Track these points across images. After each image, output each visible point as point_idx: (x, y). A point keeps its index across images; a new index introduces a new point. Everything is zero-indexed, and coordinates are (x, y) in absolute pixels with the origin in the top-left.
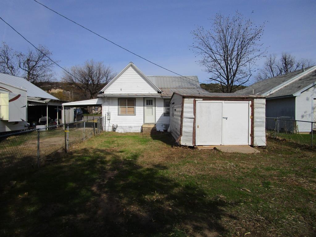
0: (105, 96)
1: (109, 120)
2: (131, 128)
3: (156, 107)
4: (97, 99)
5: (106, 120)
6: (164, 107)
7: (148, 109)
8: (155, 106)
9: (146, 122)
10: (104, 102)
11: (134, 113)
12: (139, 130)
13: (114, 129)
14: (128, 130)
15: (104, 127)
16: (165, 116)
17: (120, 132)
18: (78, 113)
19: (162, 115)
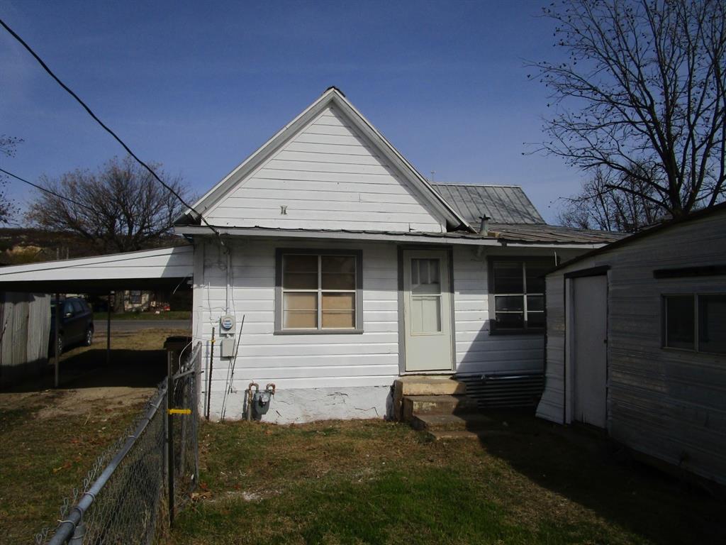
0: (220, 232)
1: (229, 358)
2: (338, 399)
3: (457, 294)
4: (170, 250)
5: (216, 360)
6: (490, 292)
7: (420, 305)
8: (452, 291)
9: (410, 366)
10: (205, 267)
11: (355, 323)
12: (377, 407)
13: (256, 406)
14: (327, 411)
15: (202, 398)
16: (494, 338)
17: (283, 421)
18: (73, 315)
19: (481, 331)
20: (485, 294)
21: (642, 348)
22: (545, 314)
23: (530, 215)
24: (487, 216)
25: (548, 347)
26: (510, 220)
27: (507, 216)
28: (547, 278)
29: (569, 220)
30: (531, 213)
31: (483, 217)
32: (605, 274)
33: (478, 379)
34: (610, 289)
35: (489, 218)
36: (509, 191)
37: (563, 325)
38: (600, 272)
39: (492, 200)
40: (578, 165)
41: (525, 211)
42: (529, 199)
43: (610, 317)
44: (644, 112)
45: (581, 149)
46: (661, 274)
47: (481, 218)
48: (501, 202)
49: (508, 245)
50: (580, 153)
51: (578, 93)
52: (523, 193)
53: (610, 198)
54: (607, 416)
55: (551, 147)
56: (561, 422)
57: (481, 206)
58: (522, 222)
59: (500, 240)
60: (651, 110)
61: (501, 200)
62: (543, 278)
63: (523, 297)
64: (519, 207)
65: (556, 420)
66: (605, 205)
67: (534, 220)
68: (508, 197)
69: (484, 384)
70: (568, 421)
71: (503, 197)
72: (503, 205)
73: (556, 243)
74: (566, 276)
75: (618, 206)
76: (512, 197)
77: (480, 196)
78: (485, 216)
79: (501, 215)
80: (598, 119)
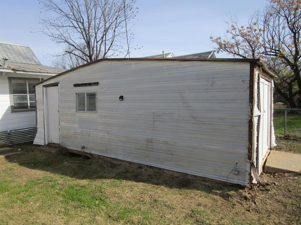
16: (13, 114)
19: (6, 111)
20: (8, 94)
21: (70, 113)
22: (36, 102)
23: (34, 60)
24: (7, 58)
25: (37, 116)
26: (24, 62)
27: (23, 60)
28: (36, 87)
29: (58, 64)
30: (34, 59)
31: (4, 59)
32: (57, 85)
33: (6, 132)
34: (60, 91)
35: (8, 59)
36: (24, 49)
37: (43, 106)
38: (56, 85)
39: (15, 52)
40: (55, 41)
41: (32, 58)
42: (34, 53)
43: (60, 102)
44: (80, 24)
45: (57, 34)
46: (76, 85)
47: (3, 59)
48: (19, 53)
49: (17, 72)
50: (57, 36)
51: (54, 10)
52: (31, 50)
53: (74, 57)
54: (60, 139)
55: (43, 31)
56: (43, 144)
57: (9, 54)
58: (30, 63)
59: (13, 70)
60: (83, 23)
61: (19, 52)
62: (34, 86)
63: (27, 95)
64: (29, 56)
65: (41, 144)
66: (72, 59)
67: (36, 63)
68: (23, 51)
69: (9, 134)
70: (46, 144)
71: (21, 51)
72: (21, 55)
73: (40, 72)
74: (44, 86)
75: (77, 61)
76: (25, 51)
77: (8, 49)
78: (5, 58)
79: (20, 59)
80: (62, 23)
